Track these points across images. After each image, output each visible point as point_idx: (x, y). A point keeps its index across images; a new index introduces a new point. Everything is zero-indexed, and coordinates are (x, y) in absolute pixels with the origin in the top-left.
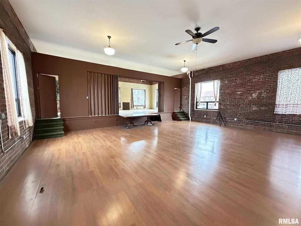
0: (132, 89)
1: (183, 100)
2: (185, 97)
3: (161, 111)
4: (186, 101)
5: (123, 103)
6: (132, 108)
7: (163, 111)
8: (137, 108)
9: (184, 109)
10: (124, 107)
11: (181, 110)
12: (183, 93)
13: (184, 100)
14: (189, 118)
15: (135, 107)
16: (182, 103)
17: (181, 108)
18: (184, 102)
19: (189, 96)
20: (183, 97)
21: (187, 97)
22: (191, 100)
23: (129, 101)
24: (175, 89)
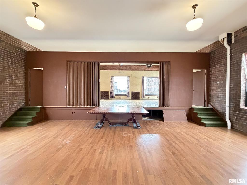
0: (143, 77)
1: (212, 88)
2: (218, 82)
3: (165, 105)
4: (219, 90)
5: (132, 92)
6: (142, 97)
7: (169, 105)
8: (149, 98)
9: (216, 105)
10: (134, 96)
11: (209, 105)
12: (212, 76)
13: (215, 88)
14: (227, 124)
15: (147, 97)
16: (212, 93)
17: (208, 101)
18: (215, 91)
19: (226, 80)
20: (212, 83)
21: (222, 82)
22: (230, 88)
23: (138, 90)
24: (194, 71)
